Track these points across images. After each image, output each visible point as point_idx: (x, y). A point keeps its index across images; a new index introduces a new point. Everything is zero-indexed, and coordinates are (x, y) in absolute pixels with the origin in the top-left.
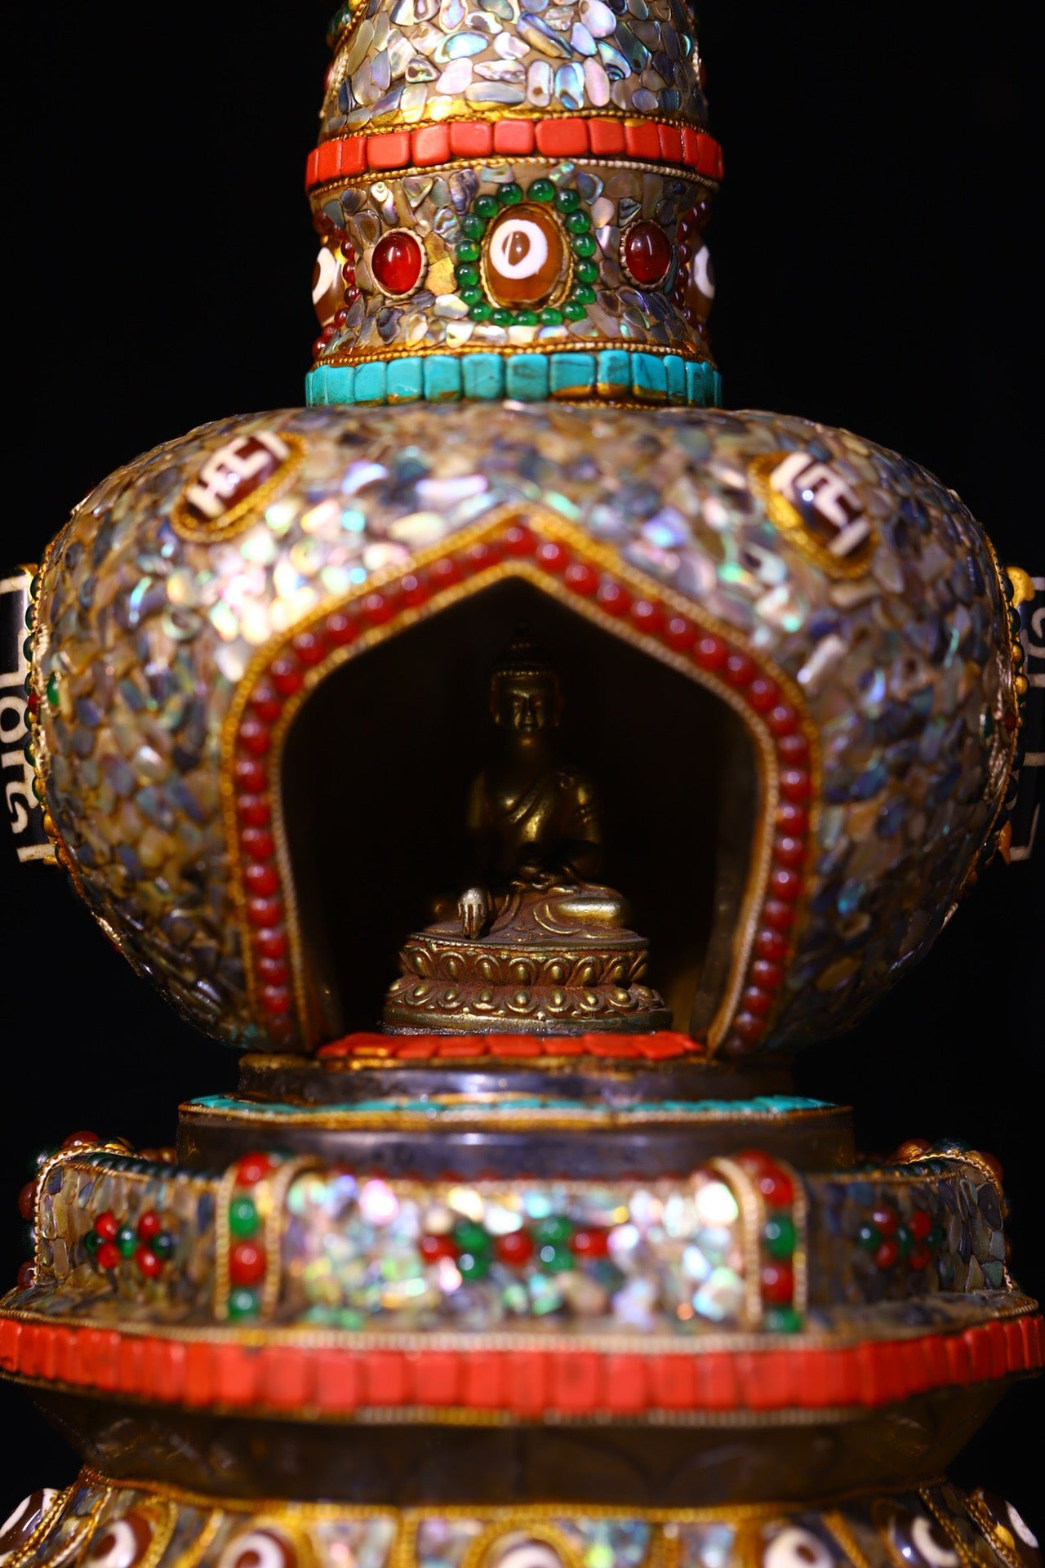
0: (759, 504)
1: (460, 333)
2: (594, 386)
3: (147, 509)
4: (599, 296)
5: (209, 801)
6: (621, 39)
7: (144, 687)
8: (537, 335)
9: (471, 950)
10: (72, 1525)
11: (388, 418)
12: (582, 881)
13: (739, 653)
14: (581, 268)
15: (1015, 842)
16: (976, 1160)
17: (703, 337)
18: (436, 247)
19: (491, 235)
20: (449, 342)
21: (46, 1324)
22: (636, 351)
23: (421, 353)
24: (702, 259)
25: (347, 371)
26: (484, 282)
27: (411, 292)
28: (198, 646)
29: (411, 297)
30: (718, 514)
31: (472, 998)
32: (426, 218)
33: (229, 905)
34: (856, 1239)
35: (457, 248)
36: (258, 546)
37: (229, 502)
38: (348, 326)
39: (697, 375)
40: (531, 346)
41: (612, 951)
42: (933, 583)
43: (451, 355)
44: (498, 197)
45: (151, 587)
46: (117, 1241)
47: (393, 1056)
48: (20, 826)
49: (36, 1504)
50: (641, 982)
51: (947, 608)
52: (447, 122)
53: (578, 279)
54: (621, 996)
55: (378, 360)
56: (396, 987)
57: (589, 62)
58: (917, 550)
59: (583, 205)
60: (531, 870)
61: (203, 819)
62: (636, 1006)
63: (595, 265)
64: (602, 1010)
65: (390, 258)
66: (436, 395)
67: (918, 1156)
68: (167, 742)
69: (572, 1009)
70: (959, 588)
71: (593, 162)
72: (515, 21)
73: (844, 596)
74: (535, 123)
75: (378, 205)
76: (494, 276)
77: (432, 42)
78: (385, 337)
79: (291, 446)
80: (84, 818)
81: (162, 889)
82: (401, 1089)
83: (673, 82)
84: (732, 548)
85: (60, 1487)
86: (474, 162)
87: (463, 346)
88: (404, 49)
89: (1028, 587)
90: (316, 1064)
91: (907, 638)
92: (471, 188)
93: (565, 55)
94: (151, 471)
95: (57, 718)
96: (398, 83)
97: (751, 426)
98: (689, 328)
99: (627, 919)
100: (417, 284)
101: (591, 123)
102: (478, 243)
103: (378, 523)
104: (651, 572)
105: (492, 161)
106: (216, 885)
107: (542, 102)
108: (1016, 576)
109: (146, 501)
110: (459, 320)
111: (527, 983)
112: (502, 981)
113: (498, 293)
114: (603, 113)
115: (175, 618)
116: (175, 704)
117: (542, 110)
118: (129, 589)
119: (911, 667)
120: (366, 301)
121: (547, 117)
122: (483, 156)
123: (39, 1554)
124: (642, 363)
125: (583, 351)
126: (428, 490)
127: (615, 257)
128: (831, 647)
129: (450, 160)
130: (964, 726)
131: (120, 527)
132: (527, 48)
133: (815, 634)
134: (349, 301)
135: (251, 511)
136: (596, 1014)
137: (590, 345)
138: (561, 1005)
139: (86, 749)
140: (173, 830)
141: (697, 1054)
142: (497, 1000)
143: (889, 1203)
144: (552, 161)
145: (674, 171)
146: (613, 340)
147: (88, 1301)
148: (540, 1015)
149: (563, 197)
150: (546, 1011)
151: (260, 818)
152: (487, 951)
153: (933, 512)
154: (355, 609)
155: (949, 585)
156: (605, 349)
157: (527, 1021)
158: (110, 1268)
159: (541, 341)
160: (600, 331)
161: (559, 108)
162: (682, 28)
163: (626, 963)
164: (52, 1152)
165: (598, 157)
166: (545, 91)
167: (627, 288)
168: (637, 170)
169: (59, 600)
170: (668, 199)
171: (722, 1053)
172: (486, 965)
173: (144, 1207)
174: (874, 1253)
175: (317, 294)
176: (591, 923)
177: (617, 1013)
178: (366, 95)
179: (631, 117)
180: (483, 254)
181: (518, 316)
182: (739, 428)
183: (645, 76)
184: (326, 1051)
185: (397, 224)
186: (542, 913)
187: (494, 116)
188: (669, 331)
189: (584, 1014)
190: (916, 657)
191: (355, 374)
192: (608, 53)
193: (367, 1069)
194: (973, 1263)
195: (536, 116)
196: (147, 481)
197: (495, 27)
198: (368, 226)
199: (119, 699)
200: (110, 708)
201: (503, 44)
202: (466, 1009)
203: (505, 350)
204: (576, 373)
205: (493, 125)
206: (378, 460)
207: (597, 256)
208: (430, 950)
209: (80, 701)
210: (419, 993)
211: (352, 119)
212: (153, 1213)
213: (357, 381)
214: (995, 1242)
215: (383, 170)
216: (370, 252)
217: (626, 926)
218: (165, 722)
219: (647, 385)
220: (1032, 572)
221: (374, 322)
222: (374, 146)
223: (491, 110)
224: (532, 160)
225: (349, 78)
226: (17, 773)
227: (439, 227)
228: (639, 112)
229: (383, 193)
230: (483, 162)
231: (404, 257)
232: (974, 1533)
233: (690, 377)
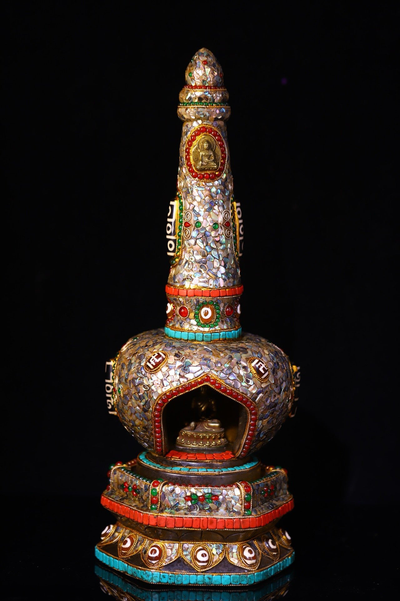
0: (249, 370)
1: (195, 328)
2: (220, 338)
3: (138, 363)
4: (220, 320)
5: (150, 418)
6: (226, 274)
7: (138, 397)
8: (209, 329)
9: (192, 434)
10: (117, 534)
11: (183, 350)
12: (212, 418)
13: (245, 397)
14: (218, 315)
15: (292, 414)
16: (283, 471)
17: (239, 322)
18: (191, 311)
19: (201, 309)
20: (193, 330)
21: (115, 502)
22: (227, 331)
23: (188, 331)
24: (239, 307)
25: (174, 332)
26: (199, 317)
27: (186, 318)
28: (149, 392)
29: (186, 319)
30: (242, 372)
31: (192, 442)
32: (189, 305)
33: (152, 434)
34: (261, 494)
35: (195, 311)
36: (160, 375)
37: (155, 367)
38: (174, 321)
39: (238, 333)
40: (208, 332)
41: (218, 433)
42: (279, 379)
43: (194, 332)
44: (203, 303)
45: (140, 379)
46: (128, 488)
47: (179, 458)
48: (110, 407)
49: (109, 528)
50: (223, 438)
51: (282, 383)
52: (194, 289)
53: (217, 318)
54: (219, 441)
55: (180, 331)
56: (178, 438)
57: (220, 278)
58: (277, 373)
59: (218, 304)
60: (203, 417)
61: (148, 420)
62: (222, 443)
63: (220, 315)
64: (216, 444)
65: (182, 311)
66: (191, 339)
67: (272, 470)
68: (142, 407)
69: (210, 445)
70: (284, 379)
71: (220, 298)
72: (207, 271)
73: (263, 385)
74: (210, 291)
75: (180, 302)
76: (201, 317)
77: (191, 273)
78: (181, 327)
79: (165, 355)
80: (124, 414)
81: (139, 429)
82: (180, 465)
83: (235, 279)
84: (244, 379)
85: (113, 524)
86: (199, 297)
87: (196, 331)
88: (186, 273)
89: (296, 369)
90: (165, 458)
91: (274, 391)
92: (198, 302)
93: (216, 277)
94: (139, 353)
95: (120, 396)
96: (184, 280)
97: (248, 350)
98: (236, 322)
99: (221, 426)
100: (187, 317)
101: (220, 291)
102: (199, 310)
103: (182, 374)
104: (229, 385)
105: (202, 297)
106: (149, 430)
107: (212, 287)
108: (294, 367)
109: (138, 361)
110: (195, 325)
111: (202, 439)
112: (198, 439)
113: (202, 320)
114: (223, 288)
115: (144, 386)
116: (144, 401)
117: (212, 289)
118: (136, 379)
119: (275, 396)
120: (177, 317)
121: (212, 290)
122: (200, 296)
123: (110, 539)
124: (228, 333)
125: (217, 332)
126: (191, 368)
127: (224, 313)
128: (261, 395)
129: (195, 296)
130: (284, 403)
131: (133, 365)
132: (209, 276)
133: (258, 393)
134: (174, 316)
135: (159, 368)
136: (215, 445)
137: (219, 331)
138: (209, 444)
139: (126, 404)
140: (142, 421)
141: (233, 458)
142: (197, 443)
143: (267, 485)
144: (213, 298)
146: (223, 330)
147: (123, 499)
148: (205, 446)
149: (215, 303)
150: (206, 445)
151: (159, 422)
152: (195, 434)
153: (280, 364)
154: (178, 389)
155: (282, 379)
156: (221, 332)
157: (202, 447)
158: (127, 492)
159: (210, 330)
160: (221, 328)
161: (215, 288)
162: (237, 267)
163: (220, 435)
164: (114, 466)
165: (221, 297)
166: (212, 284)
167: (225, 318)
168: (228, 298)
169: (120, 374)
170: (233, 301)
171: (238, 458)
172: (195, 436)
173: (134, 484)
174: (264, 496)
175: (168, 312)
176: (214, 427)
177: (219, 445)
178: (178, 280)
179: (227, 288)
180: (200, 312)
181: (206, 325)
182: (245, 350)
183: (230, 280)
184: (167, 456)
185: (184, 305)
186: (205, 425)
187: (203, 289)
188: (233, 325)
189: (213, 445)
190: (276, 394)
191: (175, 333)
192: (223, 276)
193: (174, 460)
194: (281, 491)
195: (210, 289)
196: (138, 355)
197: (203, 272)
198: (178, 304)
199: (133, 397)
200: (131, 398)
201: (205, 275)
202: (191, 444)
203: (203, 332)
204: (216, 336)
205: (202, 291)
206: (181, 361)
207: (220, 313)
208: (185, 433)
209: (125, 396)
210: (183, 440)
211: (176, 284)
212: (135, 485)
213: (176, 334)
214: (285, 486)
215: (182, 296)
216: (178, 308)
217: (221, 428)
218: (142, 404)
219: (229, 338)
220: (297, 366)
221: (179, 322)
222: (180, 291)
223: (202, 288)
224: (209, 298)
225: (175, 275)
226: (109, 398)
227: (192, 307)
228: (229, 287)
229: (181, 299)
230: (200, 297)
231: (185, 311)
232: (279, 538)
233: (236, 333)
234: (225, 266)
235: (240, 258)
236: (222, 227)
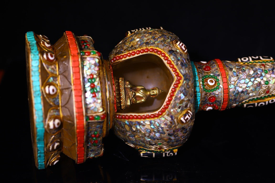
0: (186, 109)
4: (206, 93)
6: (238, 93)
8: (201, 85)
16: (102, 153)
17: (202, 109)
22: (200, 98)
24: (211, 108)
35: (210, 75)
42: (177, 134)
44: (217, 79)
48: (132, 31)
51: (175, 136)
52: (225, 72)
53: (208, 90)
58: (181, 131)
59: (217, 90)
70: (177, 138)
71: (223, 90)
73: (176, 120)
74: (227, 82)
76: (207, 79)
79: (186, 53)
83: (233, 101)
84: (181, 105)
87: (199, 76)
89: (176, 152)
91: (171, 130)
92: (218, 76)
93: (235, 86)
97: (194, 110)
98: (203, 106)
100: (205, 71)
101: (227, 89)
106: (131, 49)
110: (202, 76)
114: (229, 91)
119: (168, 131)
126: (184, 67)
128: (170, 119)
129: (221, 73)
132: (235, 81)
137: (201, 91)
138: (118, 97)
144: (222, 85)
145: (222, 101)
146: (201, 95)
149: (218, 87)
161: (229, 85)
167: (208, 97)
168: (222, 96)
170: (219, 101)
175: (201, 62)
180: (210, 78)
181: (203, 82)
183: (233, 97)
188: (203, 103)
192: (236, 91)
197: (237, 77)
203: (199, 81)
204: (197, 90)
205: (226, 77)
207: (211, 92)
215: (218, 66)
219: (197, 99)
222: (221, 65)
227: (213, 73)
228: (229, 96)
230: (221, 77)
234: (242, 92)
235: (243, 104)
236: (267, 87)
